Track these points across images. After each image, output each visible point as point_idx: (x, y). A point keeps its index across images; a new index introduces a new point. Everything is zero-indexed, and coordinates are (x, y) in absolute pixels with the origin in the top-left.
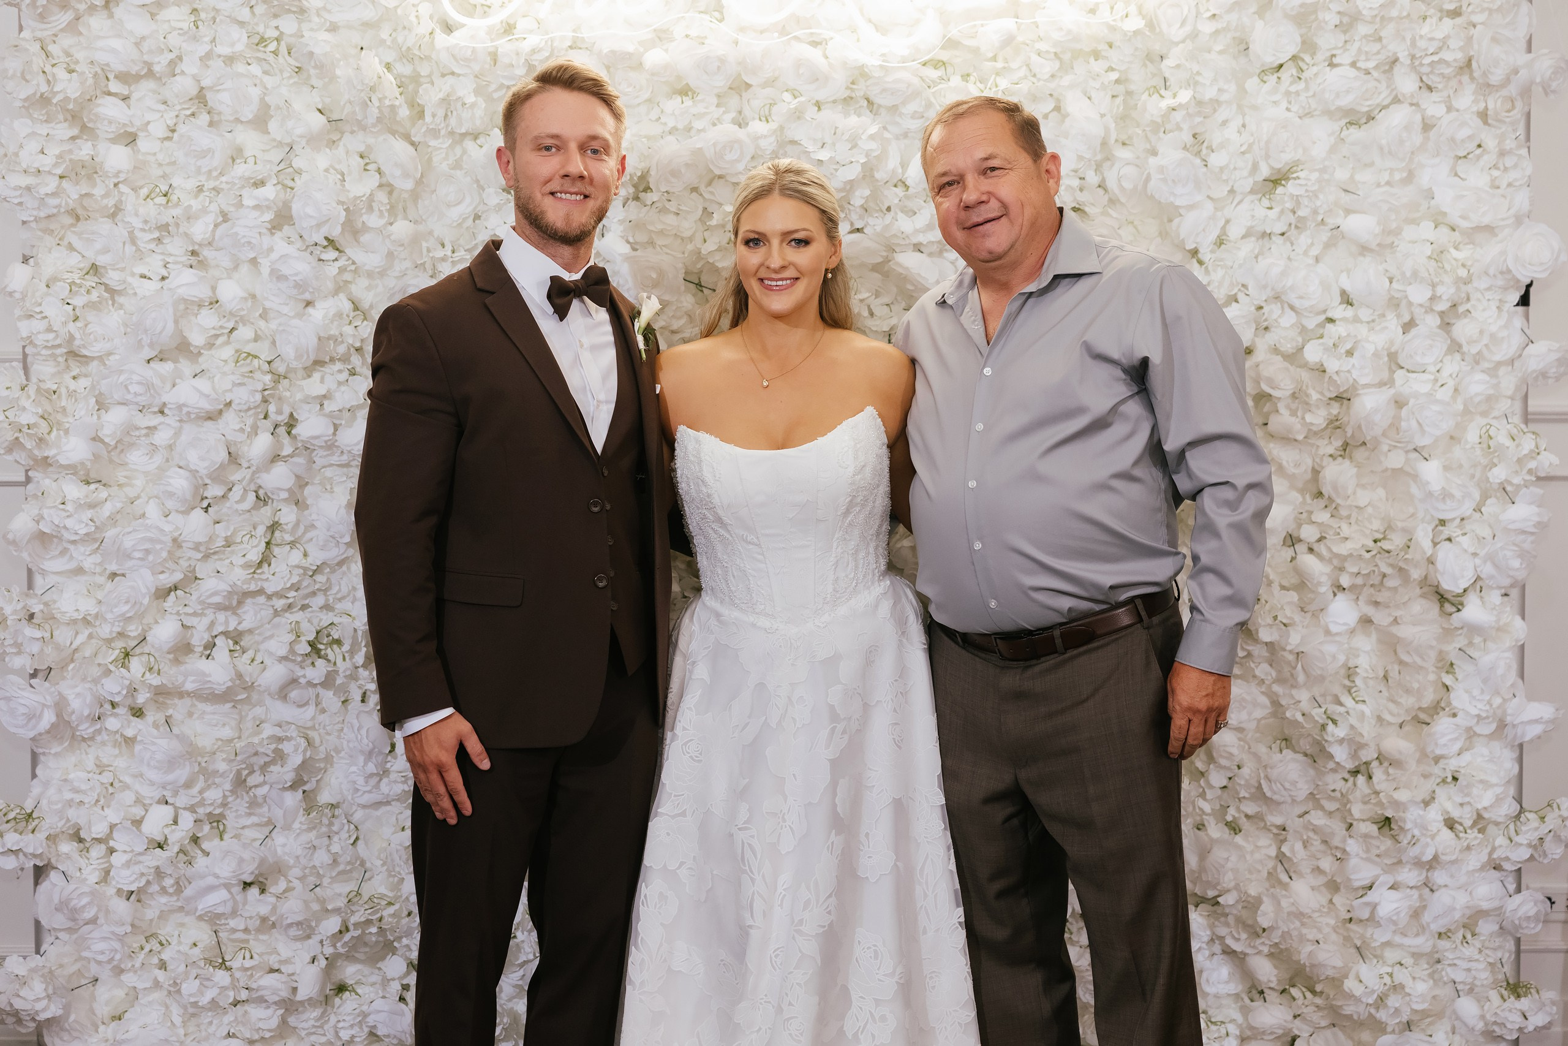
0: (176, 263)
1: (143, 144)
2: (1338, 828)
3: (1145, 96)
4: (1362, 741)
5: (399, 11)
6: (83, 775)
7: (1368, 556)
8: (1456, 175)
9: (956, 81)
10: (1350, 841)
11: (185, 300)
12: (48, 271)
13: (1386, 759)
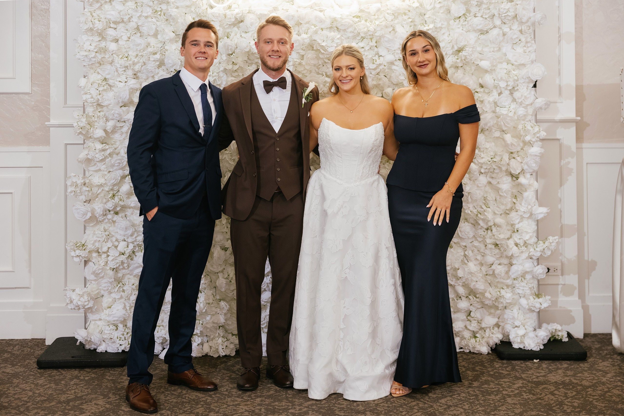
0: (130, 77)
1: (120, 42)
2: (482, 246)
3: (419, 26)
4: (489, 220)
5: (197, 2)
6: (100, 232)
7: (489, 163)
8: (513, 49)
9: (363, 22)
10: (486, 250)
11: (132, 89)
12: (92, 80)
13: (496, 225)
